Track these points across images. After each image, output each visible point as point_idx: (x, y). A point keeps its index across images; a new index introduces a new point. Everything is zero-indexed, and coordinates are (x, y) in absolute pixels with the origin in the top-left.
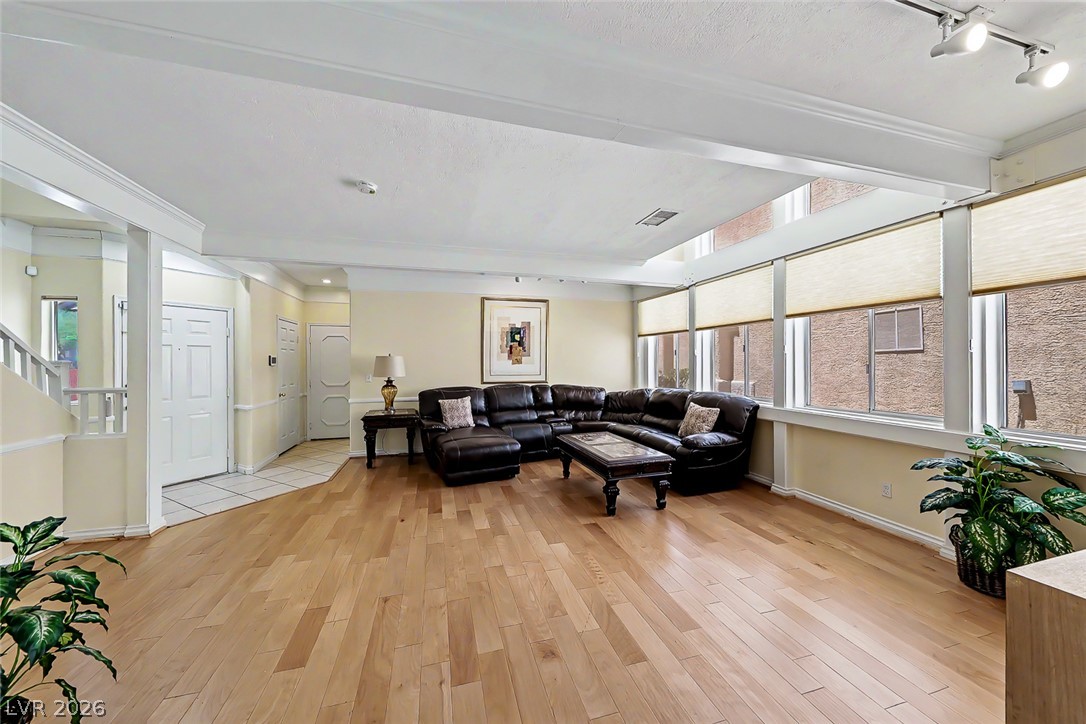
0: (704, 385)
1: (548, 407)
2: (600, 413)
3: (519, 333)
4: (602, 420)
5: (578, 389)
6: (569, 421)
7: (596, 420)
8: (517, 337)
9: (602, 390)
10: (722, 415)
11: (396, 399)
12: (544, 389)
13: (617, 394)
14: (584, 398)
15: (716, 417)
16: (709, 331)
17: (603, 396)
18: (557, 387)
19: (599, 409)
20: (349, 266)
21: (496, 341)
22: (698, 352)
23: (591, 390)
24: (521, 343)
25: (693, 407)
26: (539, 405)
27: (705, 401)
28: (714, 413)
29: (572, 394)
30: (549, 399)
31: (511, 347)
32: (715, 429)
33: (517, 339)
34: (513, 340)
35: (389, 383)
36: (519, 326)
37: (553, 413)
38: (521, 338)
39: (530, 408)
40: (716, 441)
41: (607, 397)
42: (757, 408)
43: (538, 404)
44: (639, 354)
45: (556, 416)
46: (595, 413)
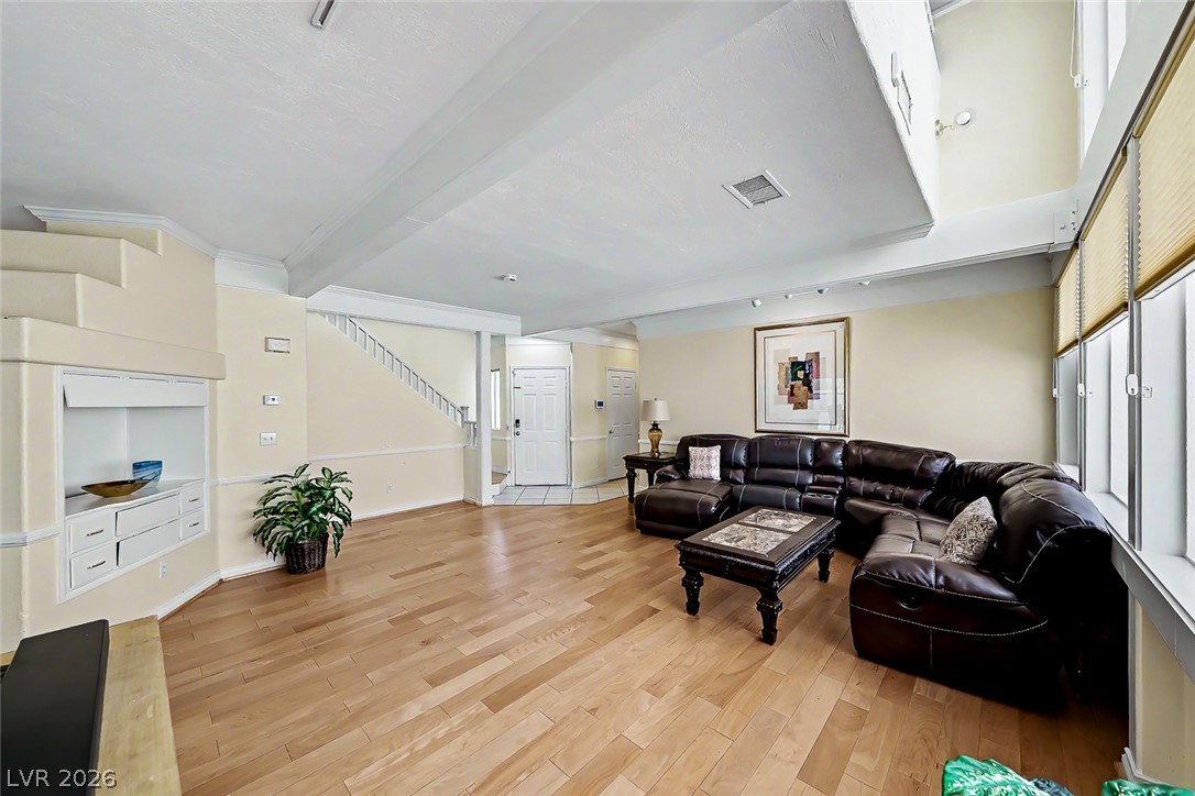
1: (833, 470)
3: (804, 369)
8: (801, 374)
9: (948, 456)
11: (661, 442)
12: (834, 444)
17: (942, 465)
18: (857, 443)
20: (641, 317)
21: (773, 378)
24: (807, 383)
26: (821, 465)
30: (837, 459)
31: (792, 387)
33: (802, 375)
34: (795, 377)
35: (655, 427)
36: (802, 359)
38: (806, 375)
39: (804, 467)
41: (953, 469)
43: (818, 465)
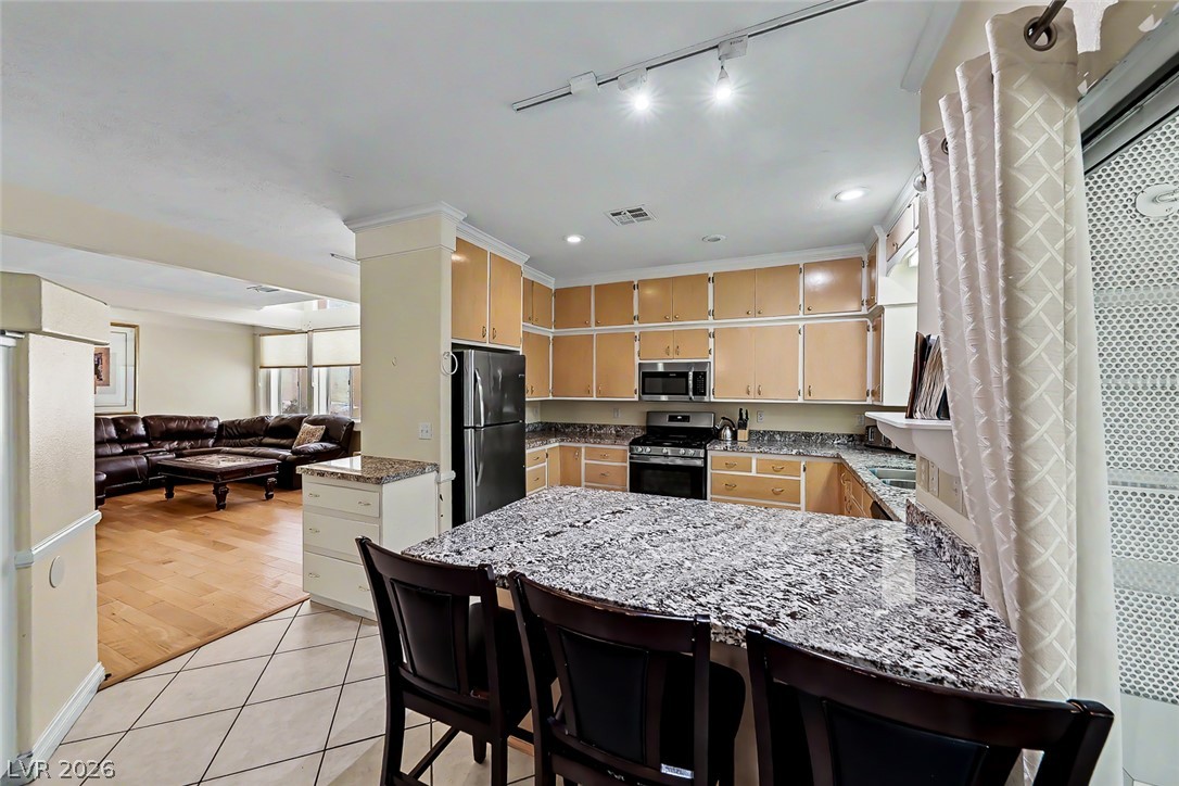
0: (319, 410)
1: (139, 439)
2: (211, 442)
4: (213, 446)
5: (184, 419)
6: (170, 451)
7: (208, 447)
9: (214, 419)
10: (327, 431)
12: (134, 420)
13: (233, 422)
14: (191, 427)
15: (322, 432)
16: (325, 369)
17: (215, 425)
18: (151, 418)
19: (212, 438)
22: (315, 384)
23: (201, 420)
25: (306, 426)
26: (125, 438)
27: (315, 422)
28: (321, 429)
29: (174, 425)
30: (141, 430)
32: (321, 441)
37: (146, 445)
39: (113, 442)
40: (320, 448)
41: (221, 426)
42: (353, 423)
44: (261, 384)
45: (151, 446)
46: (205, 441)
